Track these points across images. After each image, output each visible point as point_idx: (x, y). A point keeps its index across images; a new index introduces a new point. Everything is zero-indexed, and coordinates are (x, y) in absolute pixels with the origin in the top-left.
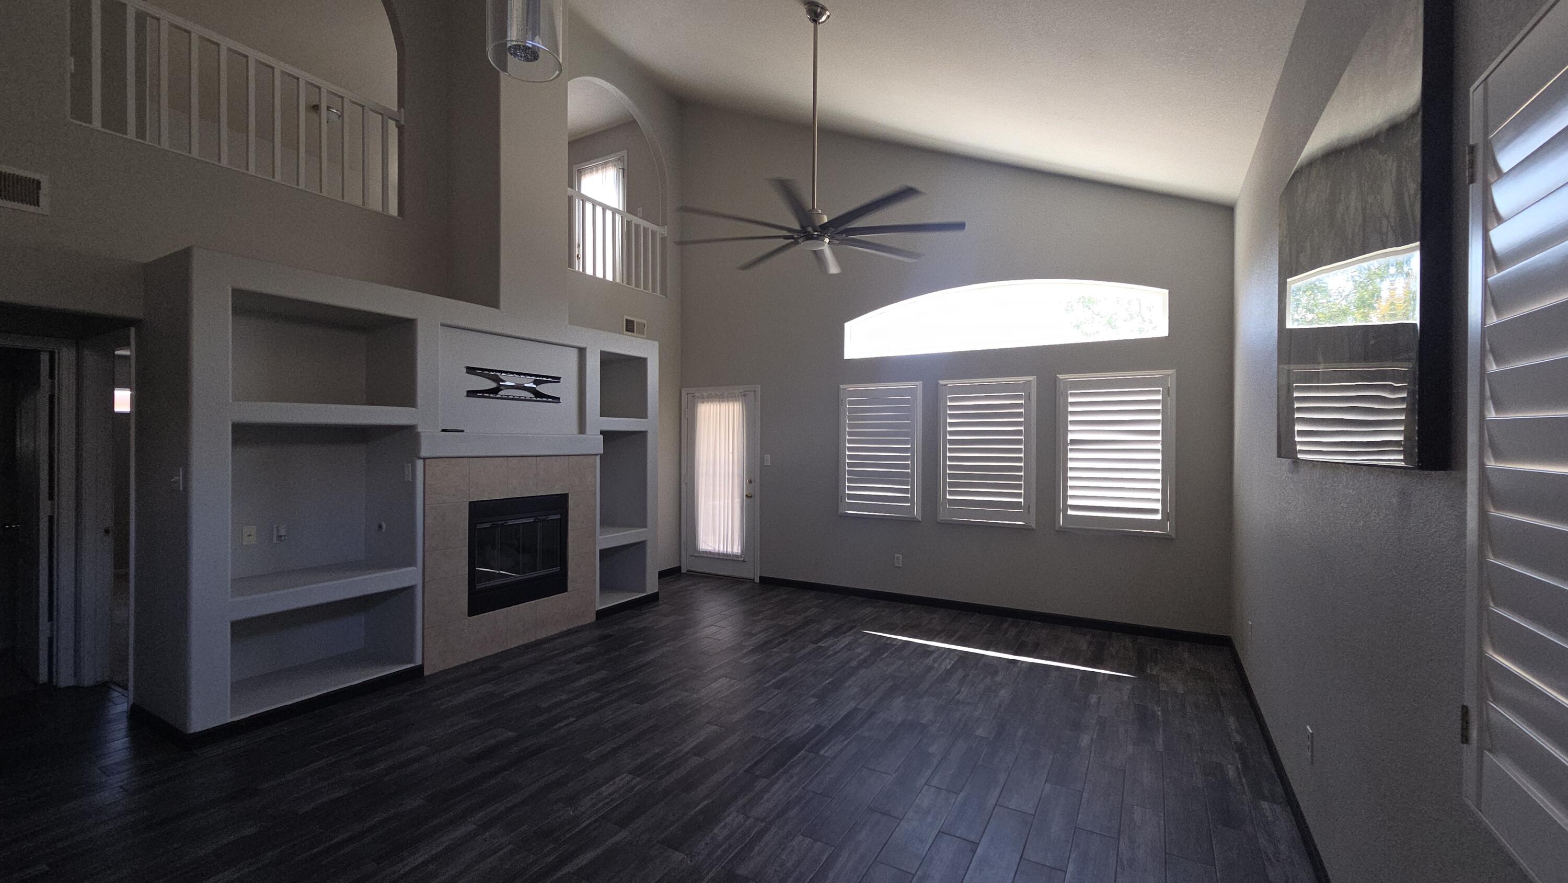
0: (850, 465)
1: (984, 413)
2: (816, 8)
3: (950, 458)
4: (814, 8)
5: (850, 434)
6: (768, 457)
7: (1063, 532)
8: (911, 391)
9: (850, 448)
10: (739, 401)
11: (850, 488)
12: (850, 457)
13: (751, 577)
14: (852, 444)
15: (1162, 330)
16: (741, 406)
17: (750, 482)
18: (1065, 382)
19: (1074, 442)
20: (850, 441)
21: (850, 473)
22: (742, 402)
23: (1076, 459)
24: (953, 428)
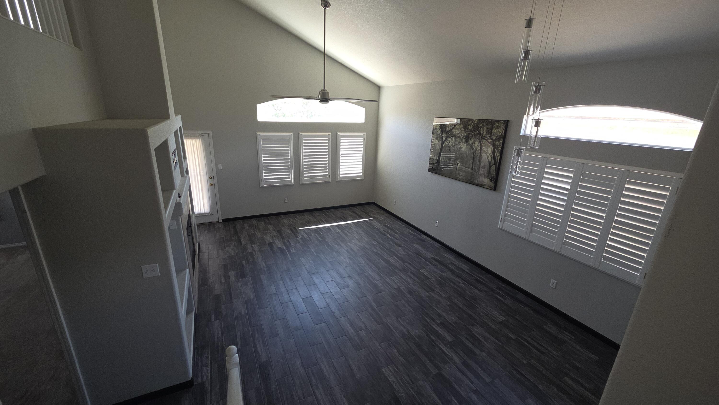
0: (265, 166)
1: (316, 145)
2: (327, 4)
3: (305, 161)
4: (326, 4)
5: (264, 154)
6: (220, 166)
7: (339, 182)
8: (289, 137)
9: (264, 160)
10: (199, 139)
11: (265, 176)
12: (265, 163)
13: (217, 220)
14: (265, 158)
15: (363, 121)
16: (199, 141)
17: (211, 178)
18: (339, 135)
19: (342, 154)
20: (264, 157)
21: (265, 170)
22: (201, 140)
23: (342, 160)
24: (305, 151)
